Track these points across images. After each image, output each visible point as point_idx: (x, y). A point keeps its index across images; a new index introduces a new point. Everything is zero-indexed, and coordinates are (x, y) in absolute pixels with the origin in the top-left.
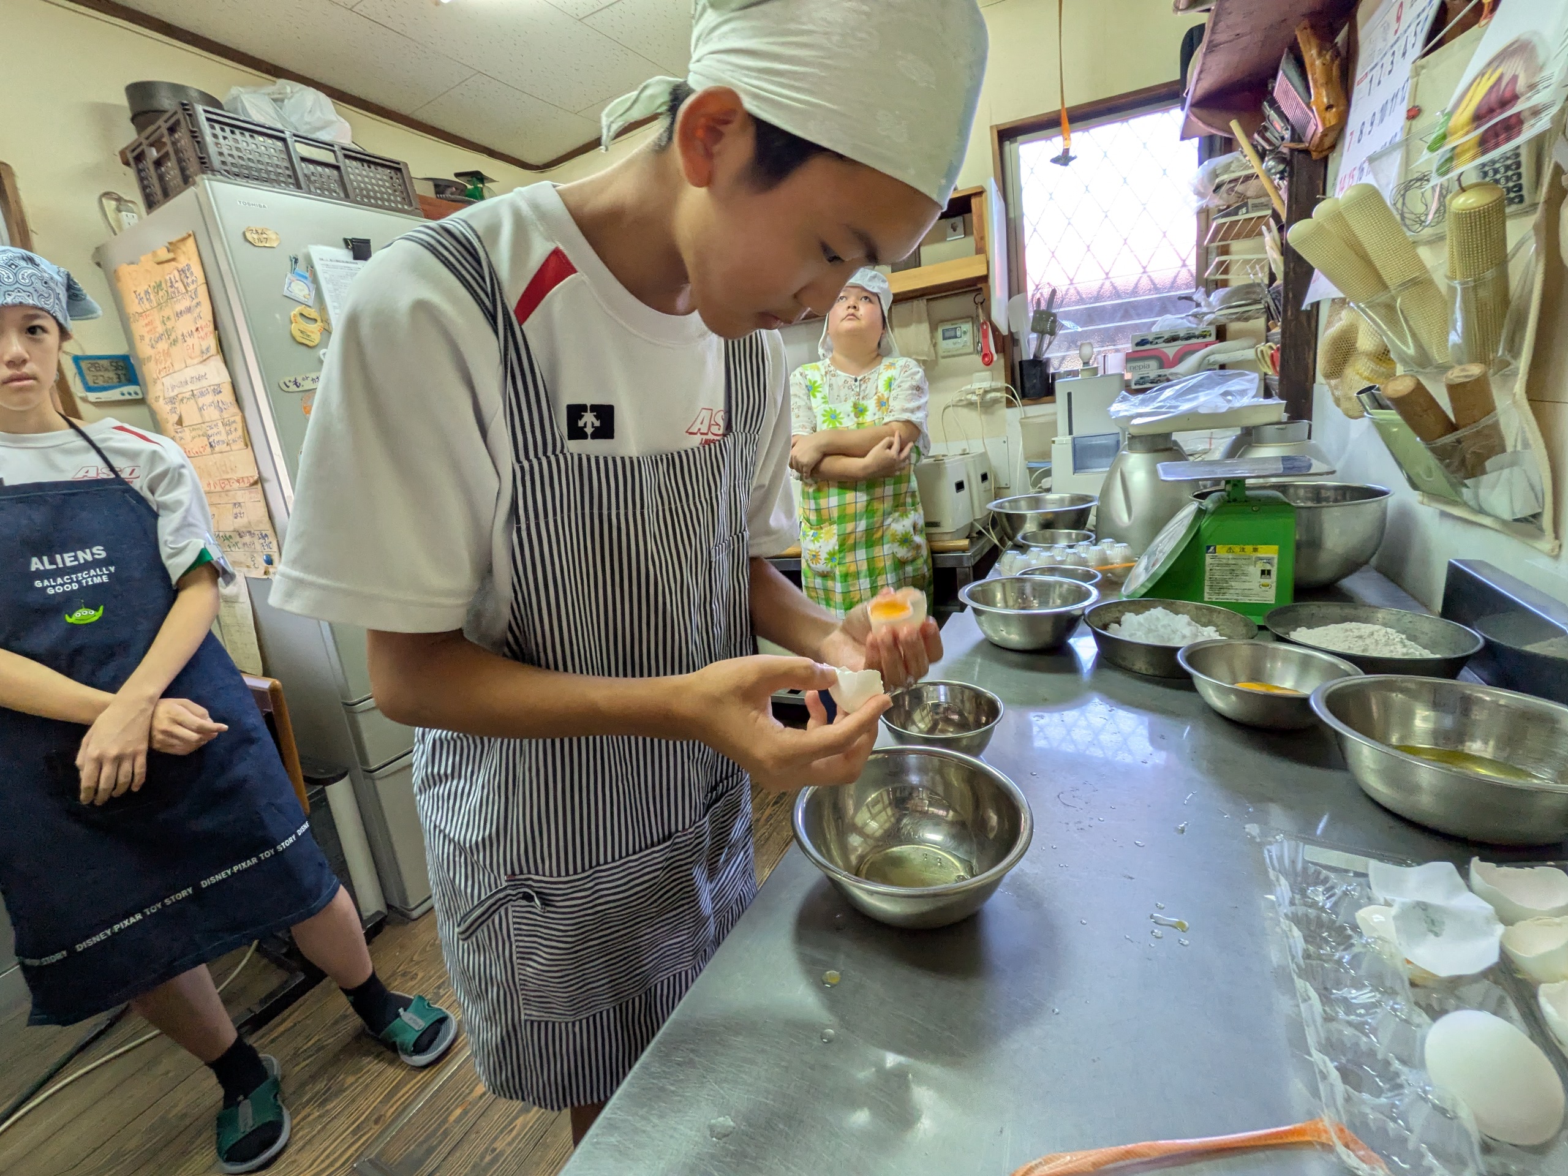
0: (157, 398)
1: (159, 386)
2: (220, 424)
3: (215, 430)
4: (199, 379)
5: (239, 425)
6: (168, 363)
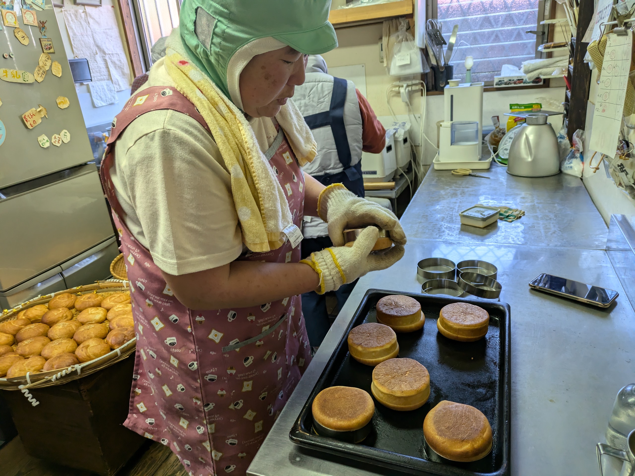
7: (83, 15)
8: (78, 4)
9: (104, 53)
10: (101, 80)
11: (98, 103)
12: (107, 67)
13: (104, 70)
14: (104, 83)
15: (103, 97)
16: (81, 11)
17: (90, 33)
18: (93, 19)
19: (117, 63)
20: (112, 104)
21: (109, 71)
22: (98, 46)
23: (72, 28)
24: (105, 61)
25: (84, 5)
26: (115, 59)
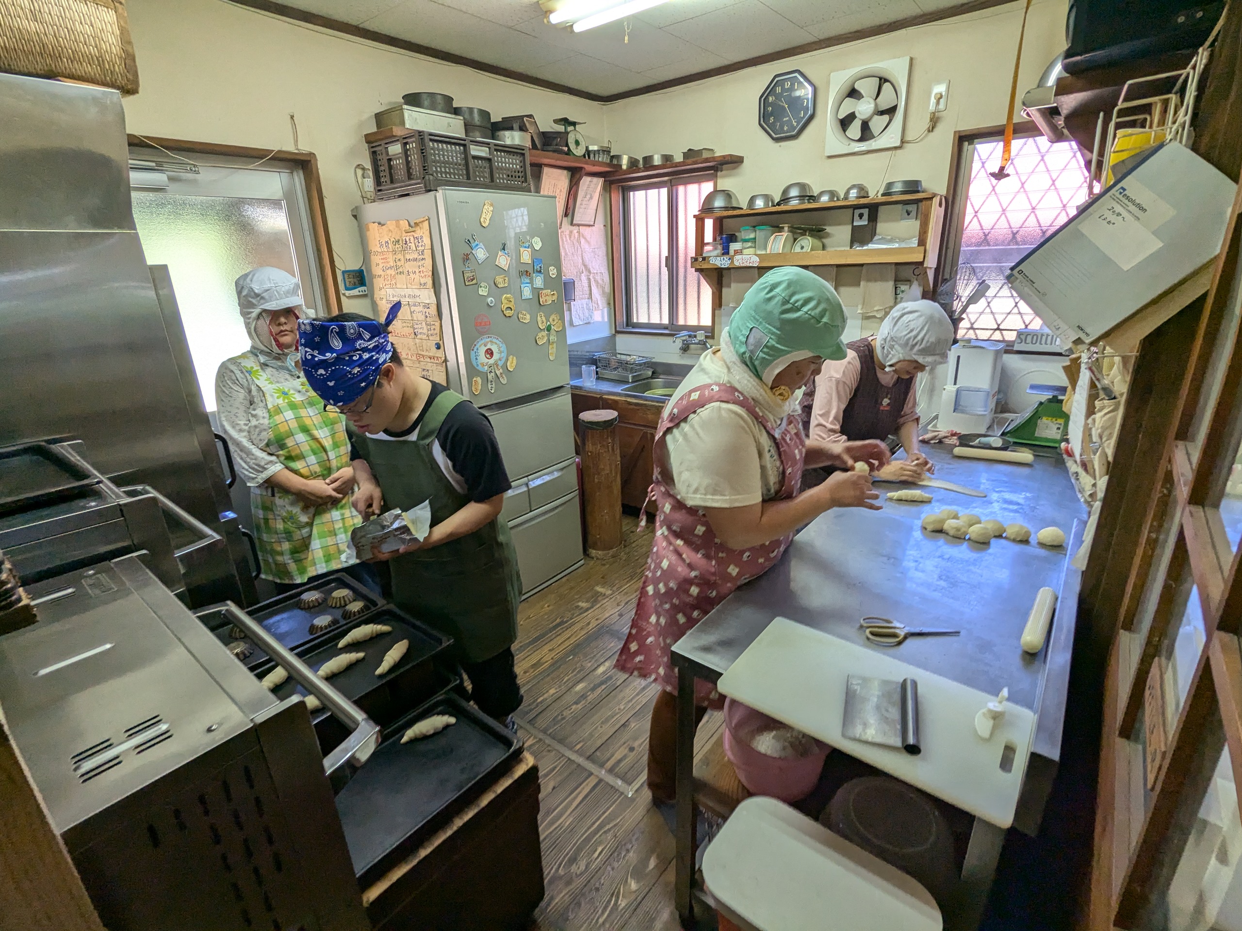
0: (381, 299)
1: (383, 292)
2: (424, 323)
3: (420, 326)
4: (414, 297)
5: (438, 328)
6: (393, 282)
7: (577, 235)
8: (575, 225)
9: (590, 272)
10: (582, 299)
11: (576, 322)
12: (590, 286)
13: (586, 289)
14: (585, 301)
15: (581, 315)
16: (575, 231)
17: (580, 252)
18: (585, 239)
19: (600, 282)
20: (589, 323)
21: (591, 290)
22: (585, 266)
23: (564, 248)
24: (589, 280)
25: (579, 225)
26: (598, 278)
